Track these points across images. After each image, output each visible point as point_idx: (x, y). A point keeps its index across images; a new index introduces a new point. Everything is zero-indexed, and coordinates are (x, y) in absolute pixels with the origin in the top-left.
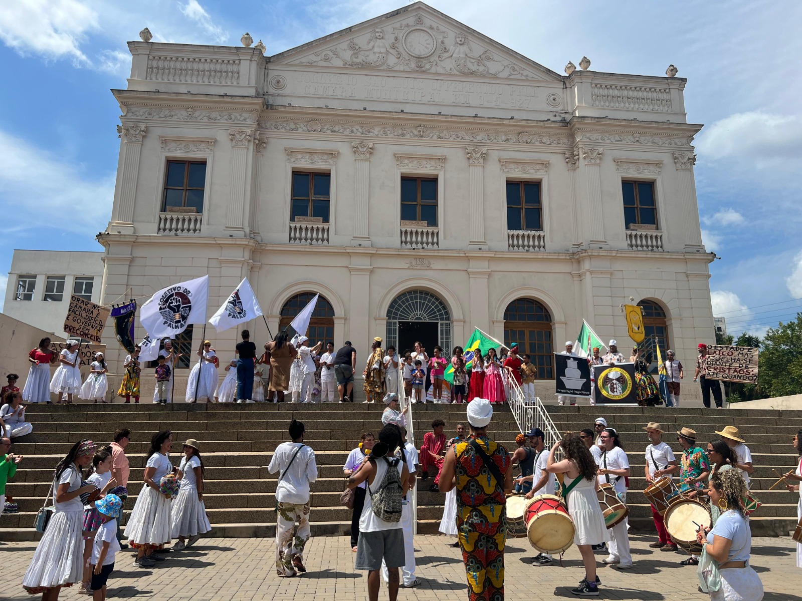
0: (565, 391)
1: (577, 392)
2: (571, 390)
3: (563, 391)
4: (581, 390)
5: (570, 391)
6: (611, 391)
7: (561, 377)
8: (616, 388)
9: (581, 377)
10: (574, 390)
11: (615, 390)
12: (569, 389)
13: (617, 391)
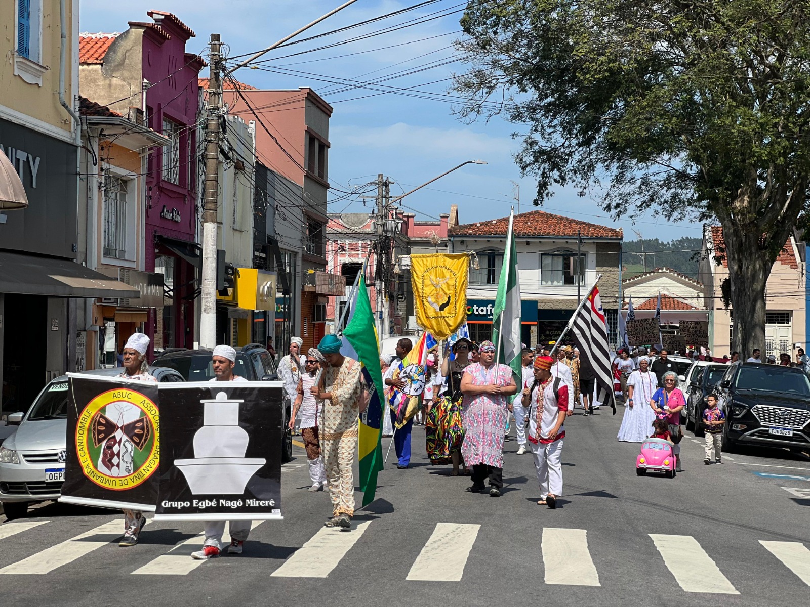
0: (187, 504)
1: (229, 504)
2: (210, 498)
3: (179, 505)
4: (243, 497)
5: (203, 505)
6: (103, 461)
7: (177, 463)
8: (118, 455)
9: (250, 453)
10: (218, 497)
11: (115, 460)
12: (202, 498)
13: (118, 466)
